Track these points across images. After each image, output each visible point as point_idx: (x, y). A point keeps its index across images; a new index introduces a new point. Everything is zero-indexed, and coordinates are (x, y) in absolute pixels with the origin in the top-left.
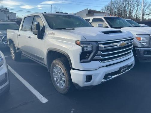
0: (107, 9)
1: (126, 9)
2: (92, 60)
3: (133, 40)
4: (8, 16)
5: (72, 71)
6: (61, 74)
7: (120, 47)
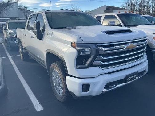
0: (127, 5)
1: (149, 4)
2: (91, 65)
3: (146, 42)
4: (25, 14)
5: (67, 77)
6: (59, 79)
7: (127, 50)
